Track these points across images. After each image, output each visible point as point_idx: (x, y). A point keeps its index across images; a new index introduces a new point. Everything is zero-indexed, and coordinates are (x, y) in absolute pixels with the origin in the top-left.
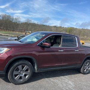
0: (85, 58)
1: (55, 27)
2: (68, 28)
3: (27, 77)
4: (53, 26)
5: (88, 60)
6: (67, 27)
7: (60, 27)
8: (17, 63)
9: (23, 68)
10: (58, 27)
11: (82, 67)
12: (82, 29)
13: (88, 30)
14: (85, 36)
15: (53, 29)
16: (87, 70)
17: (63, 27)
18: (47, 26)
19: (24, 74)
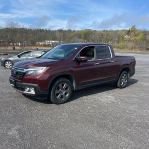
0: (121, 70)
1: (61, 31)
2: (82, 31)
3: (67, 95)
4: (57, 30)
5: (125, 72)
6: (80, 30)
7: (69, 31)
8: (58, 82)
9: (63, 87)
10: (66, 31)
11: (119, 80)
12: (104, 30)
13: (113, 31)
14: (110, 42)
15: (58, 34)
16: (124, 83)
17: (74, 31)
18: (46, 30)
19: (64, 93)
